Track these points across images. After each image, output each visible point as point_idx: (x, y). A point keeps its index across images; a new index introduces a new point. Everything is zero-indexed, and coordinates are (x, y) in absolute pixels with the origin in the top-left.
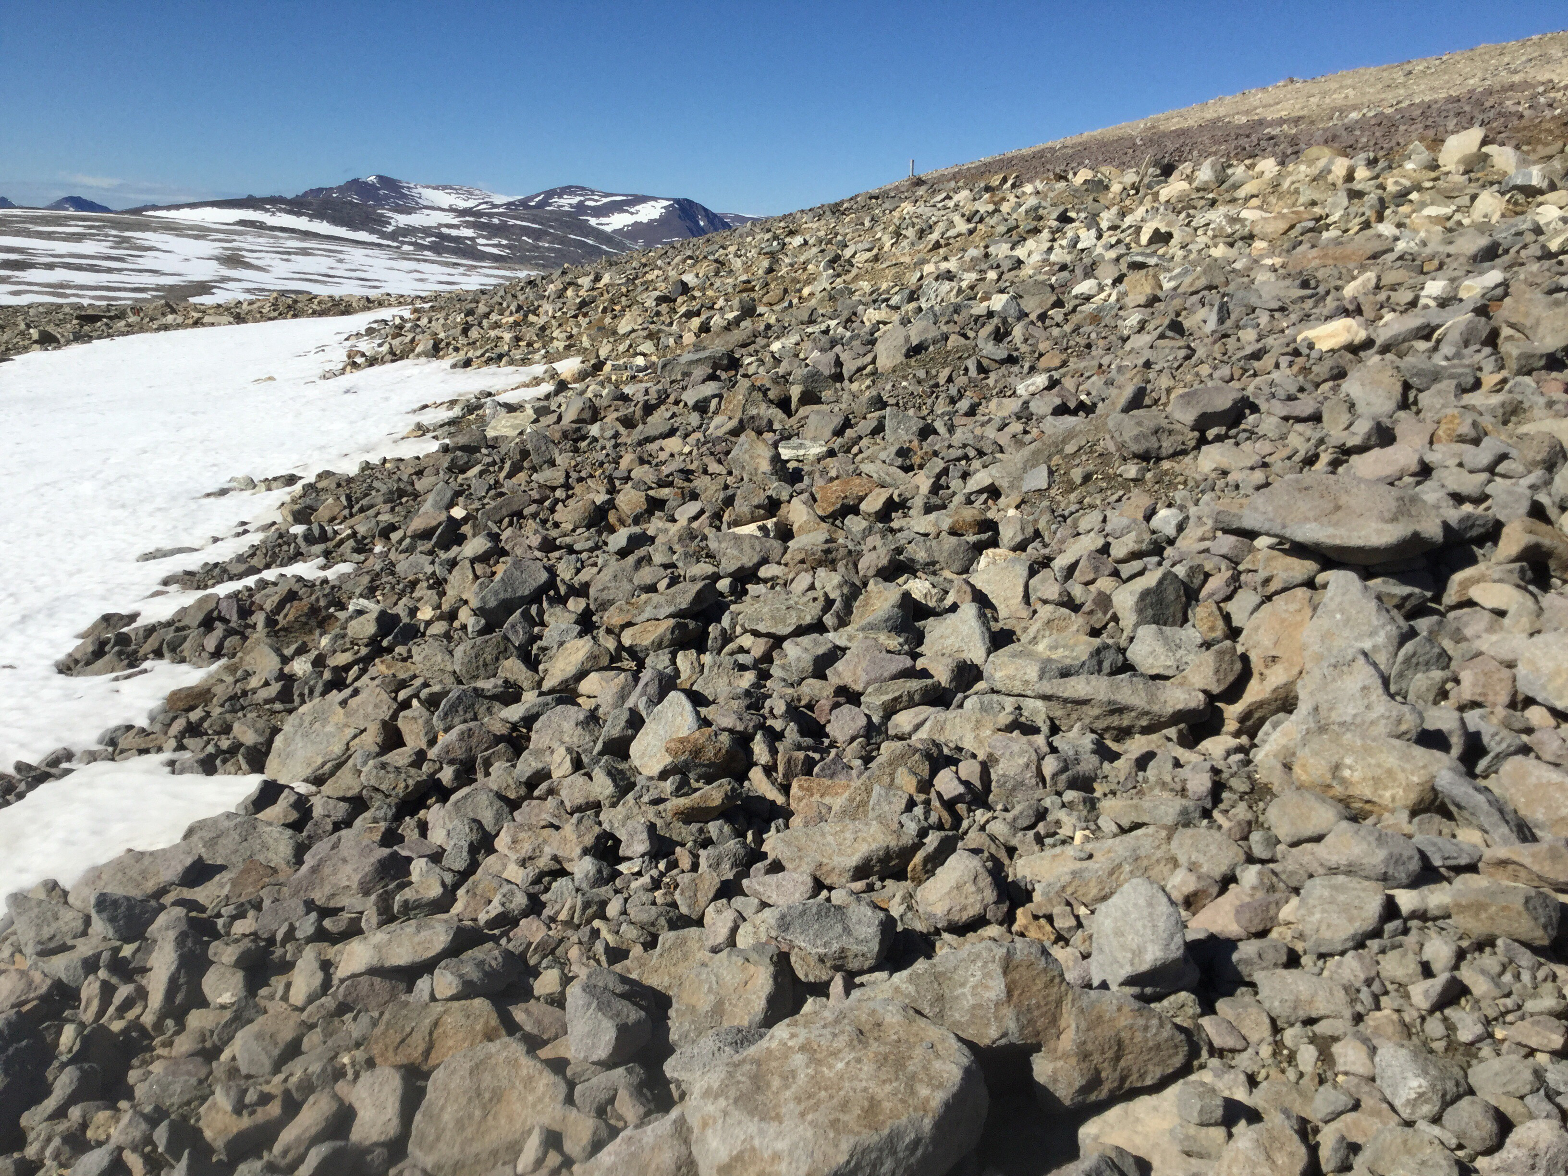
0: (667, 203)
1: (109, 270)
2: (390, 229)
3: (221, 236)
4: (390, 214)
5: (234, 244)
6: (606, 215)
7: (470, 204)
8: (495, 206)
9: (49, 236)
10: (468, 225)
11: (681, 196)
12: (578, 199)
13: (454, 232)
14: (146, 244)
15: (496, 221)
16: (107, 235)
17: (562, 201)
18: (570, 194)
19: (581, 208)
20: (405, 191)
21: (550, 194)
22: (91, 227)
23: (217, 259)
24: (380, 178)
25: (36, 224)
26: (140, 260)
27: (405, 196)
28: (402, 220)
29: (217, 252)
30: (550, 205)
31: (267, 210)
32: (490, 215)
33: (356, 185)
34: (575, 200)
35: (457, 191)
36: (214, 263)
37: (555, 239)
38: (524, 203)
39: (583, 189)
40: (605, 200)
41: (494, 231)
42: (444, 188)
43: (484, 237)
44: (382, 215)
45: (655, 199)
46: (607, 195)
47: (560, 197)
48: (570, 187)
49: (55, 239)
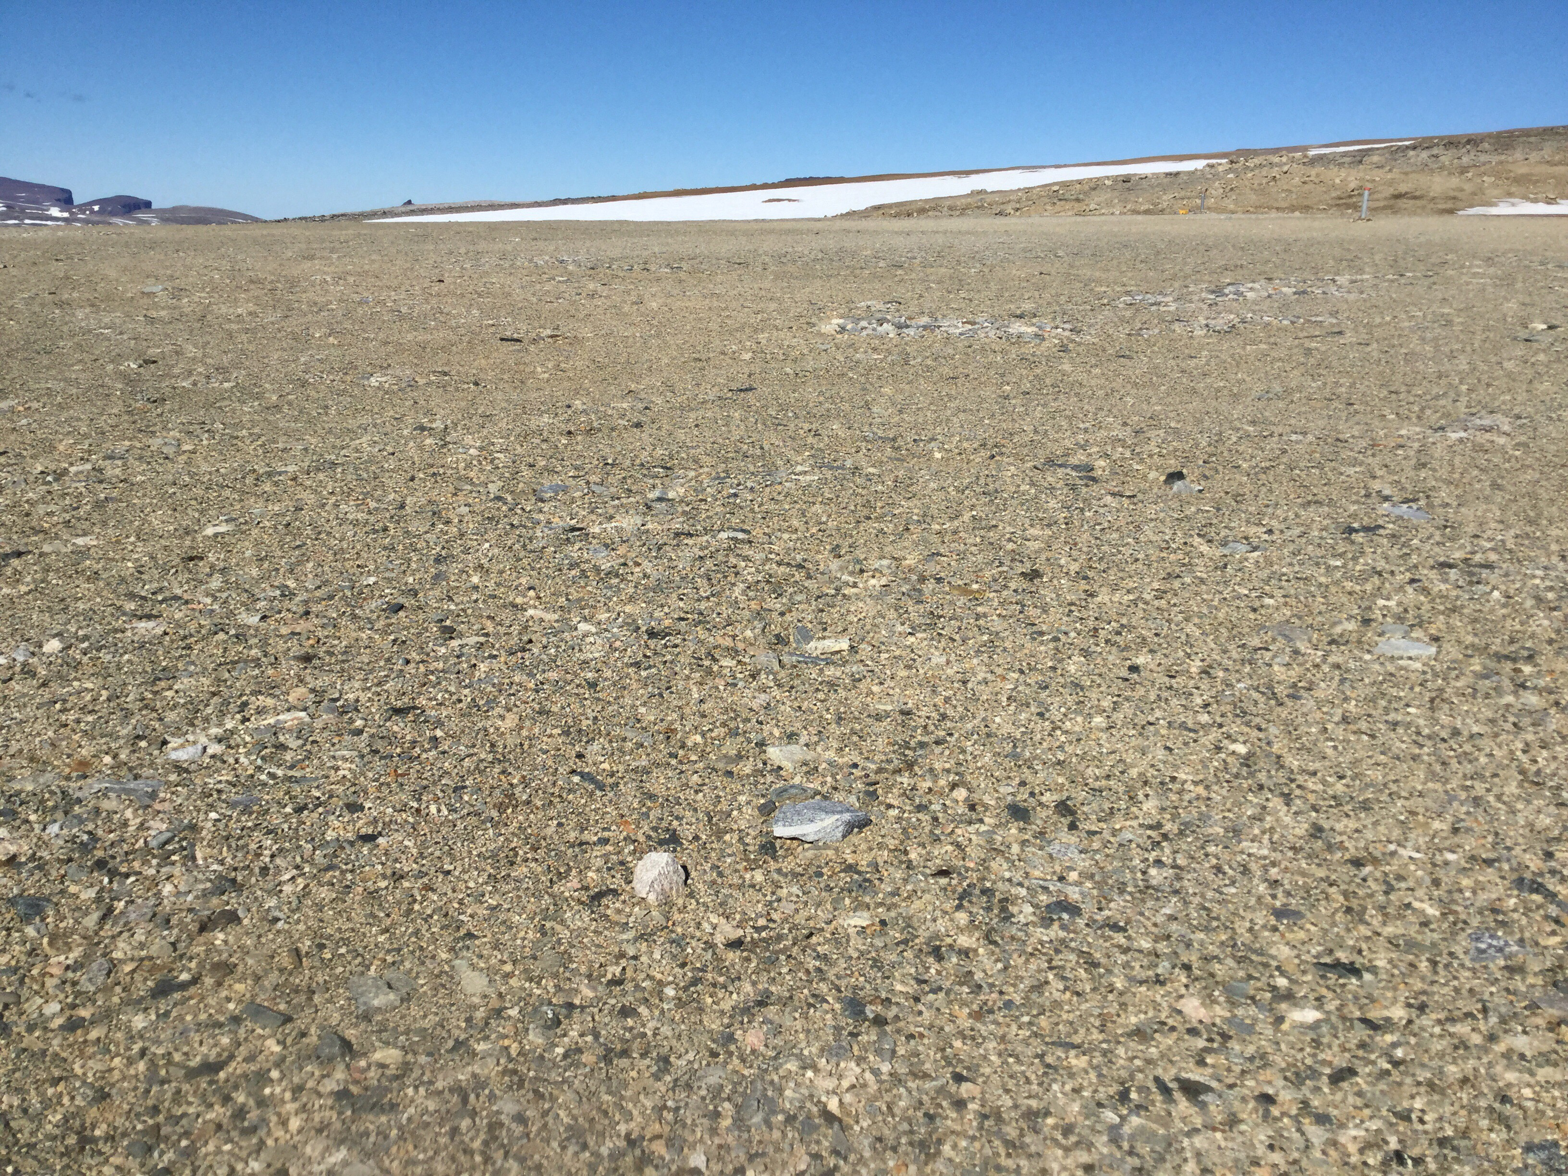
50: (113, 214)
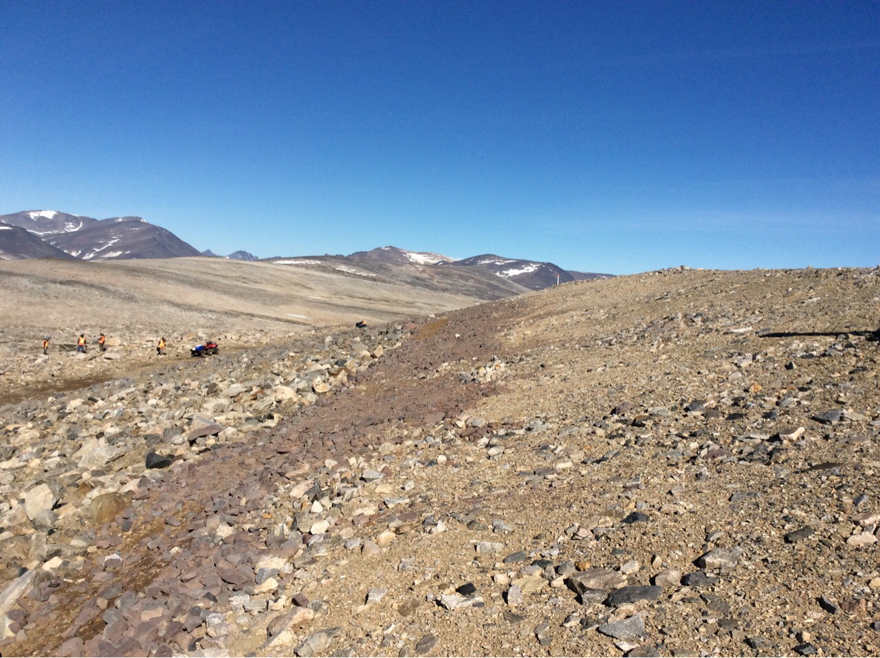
6: (506, 270)
7: (435, 261)
11: (546, 261)
12: (492, 261)
19: (492, 266)
28: (395, 269)
32: (443, 268)
39: (494, 256)
40: (506, 262)
41: (444, 276)
46: (506, 260)
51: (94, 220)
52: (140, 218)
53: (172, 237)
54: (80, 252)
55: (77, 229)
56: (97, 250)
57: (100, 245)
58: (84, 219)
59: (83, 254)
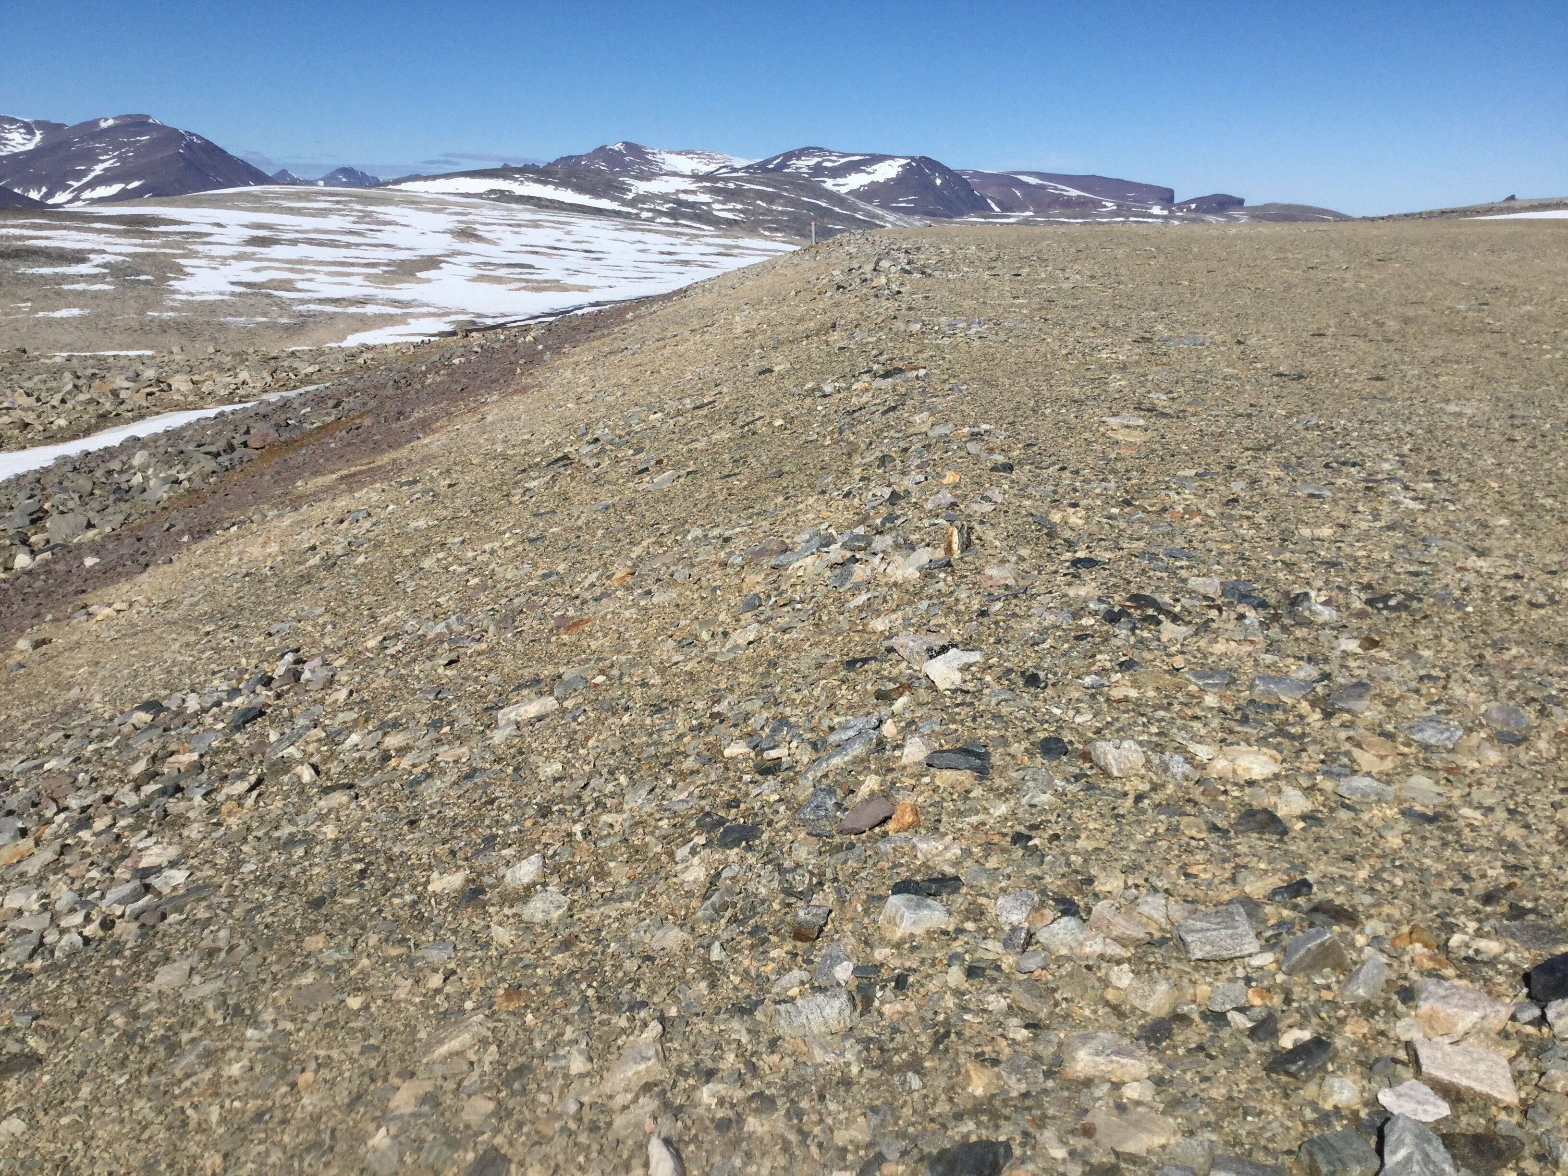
0: (904, 162)
1: (348, 245)
2: (630, 196)
3: (459, 209)
4: (631, 181)
5: (470, 217)
6: (843, 176)
7: (712, 168)
8: (735, 170)
9: (298, 212)
10: (705, 190)
11: (917, 155)
12: (816, 160)
13: (691, 198)
14: (388, 218)
15: (731, 186)
16: (352, 210)
17: (800, 163)
18: (808, 155)
19: (818, 170)
20: (650, 157)
21: (789, 156)
22: (338, 202)
23: (452, 232)
24: (627, 145)
25: (288, 199)
26: (378, 234)
27: (650, 162)
28: (641, 187)
29: (451, 226)
30: (788, 167)
31: (516, 180)
32: (726, 180)
33: (602, 152)
34: (813, 161)
35: (699, 155)
36: (448, 236)
37: (789, 202)
38: (762, 167)
39: (821, 149)
40: (843, 160)
41: (729, 195)
42: (687, 153)
43: (719, 202)
44: (623, 183)
45: (892, 158)
46: (844, 155)
47: (798, 159)
48: (808, 148)
49: (304, 215)
50: (1208, 212)
51: (60, 126)
52: (148, 117)
53: (211, 149)
54: (44, 190)
55: (31, 146)
56: (76, 184)
57: (79, 175)
58: (43, 125)
59: (50, 194)
